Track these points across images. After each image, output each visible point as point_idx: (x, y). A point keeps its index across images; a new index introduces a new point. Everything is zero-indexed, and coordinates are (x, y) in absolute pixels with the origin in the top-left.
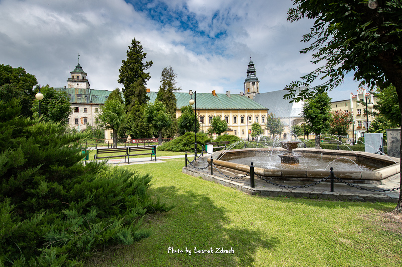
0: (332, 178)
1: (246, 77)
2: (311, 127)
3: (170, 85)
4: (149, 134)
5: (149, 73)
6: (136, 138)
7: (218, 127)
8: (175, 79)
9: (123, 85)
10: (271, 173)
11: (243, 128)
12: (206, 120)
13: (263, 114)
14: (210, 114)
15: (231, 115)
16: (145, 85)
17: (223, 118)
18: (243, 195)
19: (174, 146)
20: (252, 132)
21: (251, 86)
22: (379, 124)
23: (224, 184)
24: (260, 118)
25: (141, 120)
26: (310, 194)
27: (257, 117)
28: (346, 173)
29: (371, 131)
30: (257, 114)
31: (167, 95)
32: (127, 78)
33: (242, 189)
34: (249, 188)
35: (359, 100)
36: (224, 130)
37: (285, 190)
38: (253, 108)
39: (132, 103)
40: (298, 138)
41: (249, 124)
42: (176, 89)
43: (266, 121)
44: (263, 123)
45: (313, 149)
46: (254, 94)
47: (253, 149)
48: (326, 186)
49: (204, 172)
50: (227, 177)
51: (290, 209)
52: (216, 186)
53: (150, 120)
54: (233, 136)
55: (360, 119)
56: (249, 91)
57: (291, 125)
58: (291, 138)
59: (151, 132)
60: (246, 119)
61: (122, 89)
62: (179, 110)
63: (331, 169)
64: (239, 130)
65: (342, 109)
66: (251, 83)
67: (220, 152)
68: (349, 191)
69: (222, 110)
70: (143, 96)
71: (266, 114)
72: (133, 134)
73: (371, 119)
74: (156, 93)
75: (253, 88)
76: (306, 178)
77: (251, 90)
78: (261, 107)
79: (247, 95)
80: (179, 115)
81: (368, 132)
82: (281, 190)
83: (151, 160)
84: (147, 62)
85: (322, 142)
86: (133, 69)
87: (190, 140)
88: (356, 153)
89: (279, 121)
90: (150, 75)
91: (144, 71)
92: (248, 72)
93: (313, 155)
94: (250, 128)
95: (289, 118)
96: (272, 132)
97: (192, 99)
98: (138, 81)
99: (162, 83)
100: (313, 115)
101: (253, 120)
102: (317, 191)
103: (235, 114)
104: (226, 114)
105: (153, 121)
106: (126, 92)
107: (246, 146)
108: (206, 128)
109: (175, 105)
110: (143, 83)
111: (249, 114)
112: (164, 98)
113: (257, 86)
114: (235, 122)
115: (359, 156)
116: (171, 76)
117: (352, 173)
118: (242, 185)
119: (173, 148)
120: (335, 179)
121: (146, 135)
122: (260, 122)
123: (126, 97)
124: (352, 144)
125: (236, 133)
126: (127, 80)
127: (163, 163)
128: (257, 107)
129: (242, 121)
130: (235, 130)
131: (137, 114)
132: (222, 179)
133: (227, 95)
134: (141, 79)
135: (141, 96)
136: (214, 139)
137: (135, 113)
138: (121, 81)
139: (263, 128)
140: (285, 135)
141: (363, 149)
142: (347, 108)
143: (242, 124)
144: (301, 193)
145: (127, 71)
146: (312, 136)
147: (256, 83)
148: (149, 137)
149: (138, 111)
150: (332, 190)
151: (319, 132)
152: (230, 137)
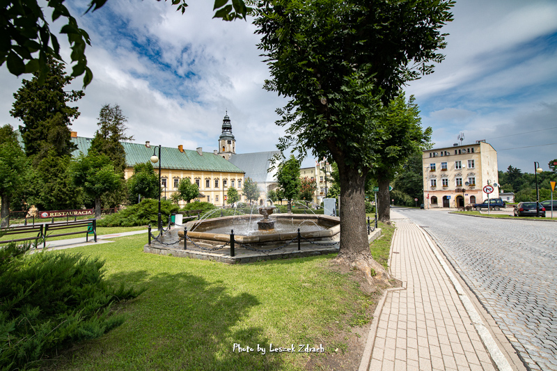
0: (300, 238)
1: (221, 134)
2: (285, 192)
3: (115, 131)
4: (76, 203)
5: (77, 108)
6: (49, 210)
7: (187, 192)
8: (125, 123)
9: (22, 121)
10: (249, 240)
11: (217, 193)
12: (170, 182)
13: (239, 178)
14: (176, 175)
15: (203, 177)
16: (69, 126)
17: (193, 181)
18: (223, 265)
19: (123, 219)
20: (227, 198)
21: (227, 145)
22: (335, 190)
23: (202, 257)
24: (236, 182)
25: (59, 180)
26: (283, 255)
27: (233, 181)
28: (309, 233)
29: (329, 197)
30: (232, 177)
31: (109, 145)
32: (32, 109)
33: (222, 260)
34: (229, 257)
35: (321, 168)
36: (194, 196)
37: (262, 254)
38: (229, 170)
39: (42, 152)
40: (273, 203)
41: (225, 189)
42: (125, 139)
43: (243, 186)
44: (239, 188)
45: (286, 214)
46: (230, 154)
47: (231, 217)
48: (295, 246)
49: (175, 248)
50: (204, 249)
51: (267, 269)
52: (192, 261)
53: (79, 181)
54: (207, 203)
55: (322, 185)
56: (224, 151)
57: (266, 190)
58: (267, 204)
59: (79, 199)
60: (221, 183)
61: (20, 127)
62: (129, 168)
63: (299, 230)
64: (212, 196)
65: (309, 176)
66: (226, 141)
67: (193, 223)
68: (311, 248)
69: (191, 171)
70: (64, 143)
71: (242, 178)
72: (43, 203)
73: (329, 185)
74: (88, 139)
75: (229, 147)
76: (280, 241)
77: (227, 150)
78: (238, 170)
79: (222, 155)
80: (128, 175)
81: (327, 197)
82: (259, 255)
83: (87, 241)
84: (73, 91)
85: (294, 208)
86: (46, 97)
87: (150, 210)
88: (317, 215)
89: (256, 186)
90: (78, 111)
91: (67, 104)
92: (224, 128)
93: (286, 219)
94: (226, 193)
95: (265, 183)
96: (249, 198)
97: (154, 155)
98: (55, 117)
99: (101, 126)
100: (286, 181)
101: (229, 184)
102: (288, 251)
103: (207, 176)
104: (197, 176)
105: (86, 184)
106: (27, 133)
107: (222, 214)
108: (170, 194)
109: (124, 160)
110: (64, 123)
111: (225, 177)
112: (104, 148)
113: (233, 145)
114: (208, 186)
115: (320, 218)
116: (118, 119)
117: (313, 233)
118: (221, 255)
119: (122, 222)
120: (302, 238)
121: (70, 204)
122: (236, 186)
123: (28, 141)
124: (316, 209)
125: (208, 200)
126: (30, 114)
127: (110, 244)
128: (233, 170)
129: (216, 185)
130: (208, 196)
131: (52, 171)
132: (198, 253)
133: (198, 153)
134: (61, 116)
135: (60, 143)
136: (182, 207)
137: (47, 170)
138: (17, 113)
139: (240, 193)
140: (261, 201)
141: (323, 213)
142: (312, 175)
143: (216, 189)
144: (276, 255)
145: (33, 100)
146: (285, 202)
147: (232, 142)
148: (76, 206)
149: (55, 166)
150: (299, 249)
151: (291, 197)
152: (203, 204)
